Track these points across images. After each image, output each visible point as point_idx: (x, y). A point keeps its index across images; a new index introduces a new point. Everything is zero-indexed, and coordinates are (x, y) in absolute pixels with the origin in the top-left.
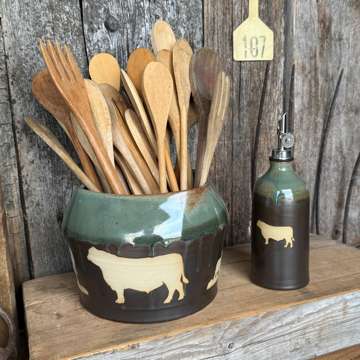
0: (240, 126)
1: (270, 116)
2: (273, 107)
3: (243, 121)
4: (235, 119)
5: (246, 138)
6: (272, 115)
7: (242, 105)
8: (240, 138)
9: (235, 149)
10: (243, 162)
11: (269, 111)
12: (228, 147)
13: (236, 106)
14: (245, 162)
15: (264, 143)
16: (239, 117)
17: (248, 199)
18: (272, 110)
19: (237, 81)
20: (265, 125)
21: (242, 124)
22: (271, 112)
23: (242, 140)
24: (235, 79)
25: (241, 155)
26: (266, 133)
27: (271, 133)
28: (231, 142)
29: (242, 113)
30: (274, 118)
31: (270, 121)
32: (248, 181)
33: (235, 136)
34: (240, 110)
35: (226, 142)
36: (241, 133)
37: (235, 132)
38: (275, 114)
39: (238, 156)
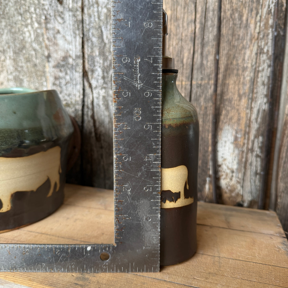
0: (202, 64)
1: (245, 54)
2: (249, 43)
3: (207, 58)
4: (196, 56)
5: (209, 79)
6: (248, 53)
7: (206, 39)
8: (202, 79)
9: (194, 91)
10: (203, 108)
11: (244, 48)
12: (185, 88)
13: (198, 42)
14: (206, 108)
15: (234, 88)
16: (202, 53)
17: (207, 151)
18: (248, 46)
19: (202, 12)
20: (237, 64)
21: (205, 62)
22: (246, 48)
23: (203, 82)
24: (199, 9)
25: (202, 100)
26: (238, 75)
27: (244, 75)
28: (189, 83)
29: (206, 49)
30: (250, 57)
31: (244, 60)
32: (208, 130)
33: (195, 76)
34: (203, 45)
35: (184, 83)
36: (203, 72)
37: (195, 72)
38: (251, 51)
39: (197, 100)
